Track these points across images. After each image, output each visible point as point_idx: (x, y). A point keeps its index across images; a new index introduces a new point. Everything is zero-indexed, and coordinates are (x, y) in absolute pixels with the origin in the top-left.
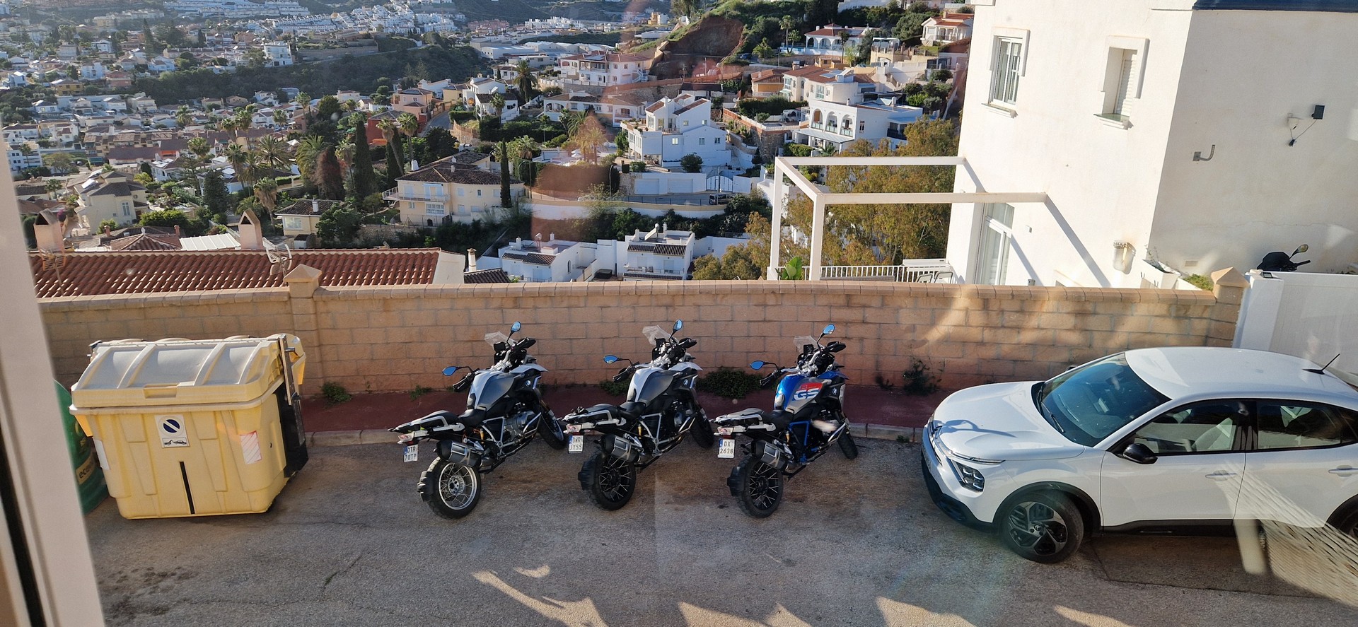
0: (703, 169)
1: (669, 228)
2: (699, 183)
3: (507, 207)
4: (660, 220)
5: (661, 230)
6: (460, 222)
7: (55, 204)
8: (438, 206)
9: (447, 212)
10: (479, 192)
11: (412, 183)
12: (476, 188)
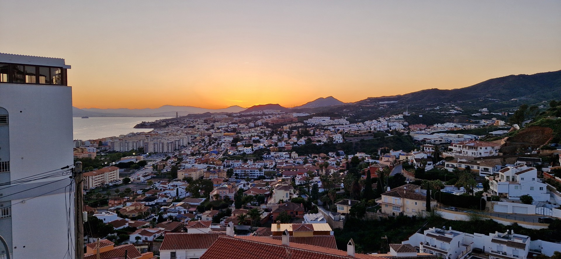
0: (533, 203)
1: (515, 232)
2: (531, 210)
3: (429, 211)
4: (509, 227)
5: (510, 233)
6: (406, 216)
7: (266, 191)
8: (398, 207)
9: (401, 211)
10: (416, 203)
11: (387, 197)
12: (414, 201)
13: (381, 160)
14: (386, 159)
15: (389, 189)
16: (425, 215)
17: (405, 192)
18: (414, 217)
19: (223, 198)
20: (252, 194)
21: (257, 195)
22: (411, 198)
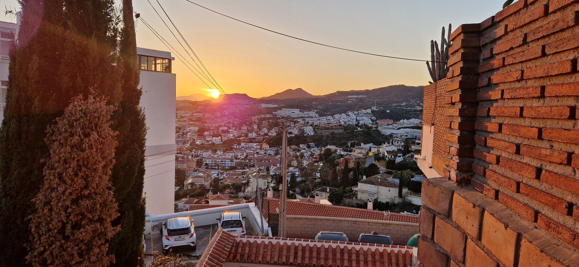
3: (401, 198)
6: (381, 202)
7: (242, 180)
8: (373, 194)
9: (376, 197)
10: (389, 190)
11: (364, 184)
12: (388, 188)
13: (354, 152)
14: (359, 151)
15: (364, 177)
16: (397, 200)
17: (379, 180)
18: (387, 203)
19: (198, 186)
20: (228, 182)
21: (234, 184)
22: (385, 186)
